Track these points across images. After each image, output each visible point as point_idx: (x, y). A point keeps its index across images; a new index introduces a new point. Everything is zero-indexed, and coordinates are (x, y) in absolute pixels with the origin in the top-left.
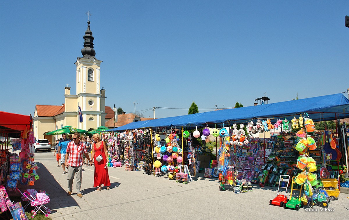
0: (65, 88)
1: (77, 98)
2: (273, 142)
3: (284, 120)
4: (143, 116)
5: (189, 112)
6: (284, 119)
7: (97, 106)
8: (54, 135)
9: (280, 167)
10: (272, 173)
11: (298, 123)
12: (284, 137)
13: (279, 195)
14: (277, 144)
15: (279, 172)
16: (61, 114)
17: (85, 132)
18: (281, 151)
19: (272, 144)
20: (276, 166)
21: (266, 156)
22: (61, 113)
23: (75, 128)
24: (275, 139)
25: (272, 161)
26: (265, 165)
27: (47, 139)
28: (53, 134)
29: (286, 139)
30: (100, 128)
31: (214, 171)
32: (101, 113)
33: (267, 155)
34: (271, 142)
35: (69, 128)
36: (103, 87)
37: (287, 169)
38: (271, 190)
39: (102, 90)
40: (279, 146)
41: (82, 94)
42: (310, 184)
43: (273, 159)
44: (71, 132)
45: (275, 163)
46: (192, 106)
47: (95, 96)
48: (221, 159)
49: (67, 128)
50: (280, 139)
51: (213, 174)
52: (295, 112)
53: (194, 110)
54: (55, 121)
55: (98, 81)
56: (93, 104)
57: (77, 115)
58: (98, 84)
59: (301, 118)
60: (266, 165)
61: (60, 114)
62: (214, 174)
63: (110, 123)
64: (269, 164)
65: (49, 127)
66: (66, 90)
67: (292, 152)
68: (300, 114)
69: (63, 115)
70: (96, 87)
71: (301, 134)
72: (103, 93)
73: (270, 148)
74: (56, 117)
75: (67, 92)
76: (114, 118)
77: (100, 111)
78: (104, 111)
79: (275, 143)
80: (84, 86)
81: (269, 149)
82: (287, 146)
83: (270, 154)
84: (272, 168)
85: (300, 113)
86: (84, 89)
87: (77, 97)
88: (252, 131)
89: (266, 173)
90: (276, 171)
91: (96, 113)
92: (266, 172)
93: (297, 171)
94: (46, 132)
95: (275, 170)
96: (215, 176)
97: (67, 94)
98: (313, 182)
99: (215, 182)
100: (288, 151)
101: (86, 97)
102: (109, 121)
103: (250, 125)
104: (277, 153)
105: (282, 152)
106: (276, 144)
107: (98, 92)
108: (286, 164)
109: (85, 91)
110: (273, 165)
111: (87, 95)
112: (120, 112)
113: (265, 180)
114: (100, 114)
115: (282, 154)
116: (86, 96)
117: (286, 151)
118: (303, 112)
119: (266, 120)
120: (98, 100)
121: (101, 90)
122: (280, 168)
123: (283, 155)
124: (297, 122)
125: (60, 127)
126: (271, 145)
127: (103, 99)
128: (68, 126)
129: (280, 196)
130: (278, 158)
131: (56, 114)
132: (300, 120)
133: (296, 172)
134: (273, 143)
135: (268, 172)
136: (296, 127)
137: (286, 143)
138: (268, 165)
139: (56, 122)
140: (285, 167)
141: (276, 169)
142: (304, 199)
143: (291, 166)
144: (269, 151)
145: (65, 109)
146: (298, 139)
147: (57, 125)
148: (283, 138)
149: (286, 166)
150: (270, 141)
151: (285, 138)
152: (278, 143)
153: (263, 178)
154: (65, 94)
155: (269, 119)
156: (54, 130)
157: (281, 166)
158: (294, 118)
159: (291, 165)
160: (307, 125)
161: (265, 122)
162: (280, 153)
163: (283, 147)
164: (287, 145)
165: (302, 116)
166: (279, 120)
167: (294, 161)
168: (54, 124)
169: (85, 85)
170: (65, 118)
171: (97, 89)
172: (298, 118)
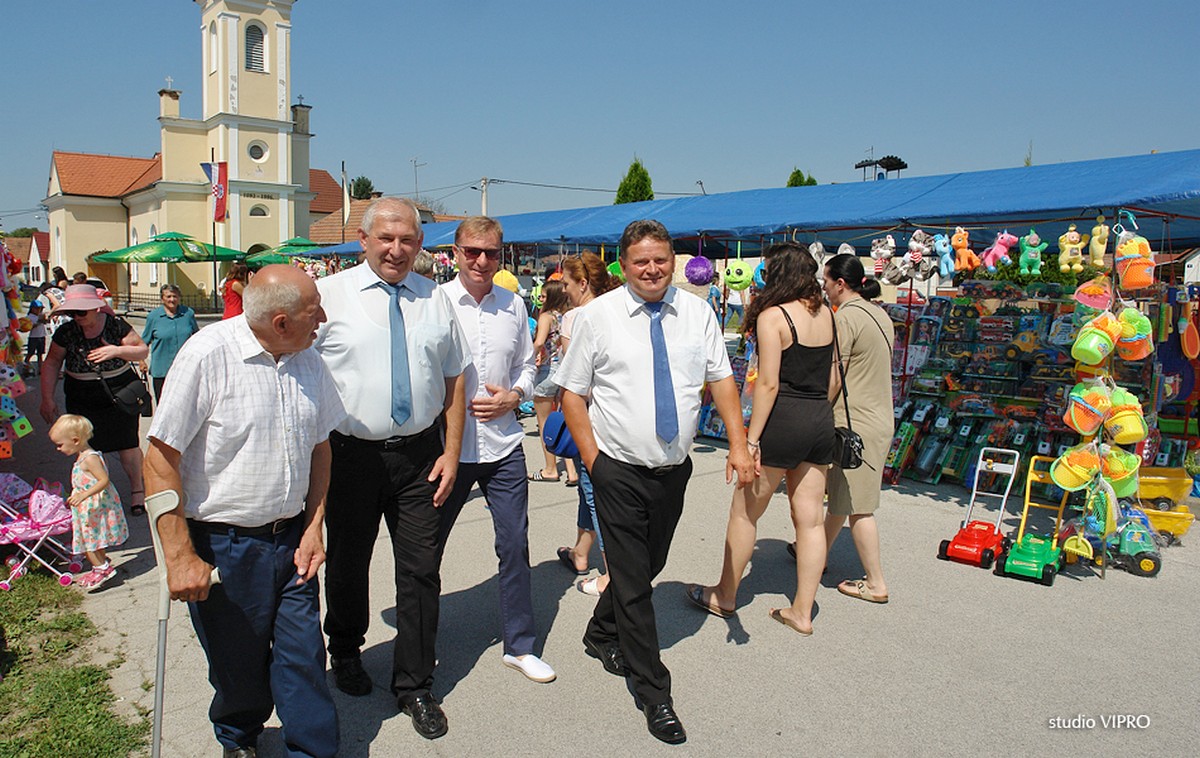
0: (162, 93)
1: (206, 132)
2: (937, 318)
3: (1027, 237)
4: (444, 211)
5: (618, 195)
6: (1029, 234)
7: (278, 164)
8: (125, 265)
9: (963, 414)
10: (929, 433)
11: (1085, 251)
12: (978, 306)
13: (974, 523)
14: (949, 330)
15: (956, 431)
16: (148, 188)
17: (238, 257)
18: (966, 353)
19: (934, 329)
20: (944, 409)
21: (908, 372)
22: (147, 185)
23: (199, 240)
24: (945, 309)
25: (932, 390)
26: (903, 403)
27: (98, 277)
28: (120, 261)
29: (984, 311)
30: (291, 245)
31: (709, 415)
32: (296, 192)
33: (911, 368)
34: (930, 320)
35: (177, 240)
36: (301, 98)
37: (989, 425)
38: (931, 496)
39: (298, 108)
40: (957, 336)
41: (226, 119)
42: (1110, 489)
43: (936, 384)
44: (187, 254)
45: (941, 398)
46: (630, 174)
47: (271, 126)
48: (753, 377)
49: (172, 240)
50: (965, 309)
51: (706, 428)
52: (1081, 206)
53: (636, 188)
54: (127, 212)
55: (282, 72)
56: (266, 156)
57: (206, 195)
58: (282, 82)
59: (1101, 231)
60: (907, 405)
61: (143, 190)
62: (709, 428)
63: (324, 230)
64: (921, 400)
65: (105, 236)
66: (165, 99)
67: (1010, 360)
68: (1101, 213)
69: (155, 194)
70: (276, 95)
71: (1096, 296)
72: (303, 120)
73: (922, 340)
74: (132, 200)
75: (168, 107)
76: (341, 210)
77: (290, 184)
78: (305, 184)
79: (944, 323)
80: (233, 89)
81: (918, 344)
82: (988, 338)
83: (922, 363)
84: (931, 416)
85: (1100, 210)
86: (232, 98)
87: (204, 129)
88: (890, 272)
89: (909, 433)
90: (944, 426)
91: (276, 191)
92: (911, 429)
93: (1026, 431)
94: (93, 252)
95: (942, 423)
96: (714, 434)
97: (169, 114)
98: (1126, 482)
99: (713, 456)
100: (994, 356)
101: (239, 129)
102: (323, 220)
103: (881, 250)
104: (952, 362)
105: (970, 359)
106: (946, 327)
107: (283, 114)
108: (985, 404)
109: (236, 106)
110: (935, 407)
111: (243, 123)
112: (363, 191)
113: (904, 457)
114: (293, 193)
115: (972, 368)
116: (241, 128)
117: (987, 356)
118: (1116, 208)
119: (951, 234)
120: (282, 143)
121: (293, 108)
122: (962, 418)
123: (975, 370)
124: (1081, 245)
125: (145, 236)
126: (929, 332)
127: (302, 138)
128: (175, 234)
129: (977, 527)
130: (954, 381)
131: (132, 189)
132: (1095, 239)
133: (1023, 436)
134: (936, 324)
135: (915, 431)
136: (1074, 267)
137: (988, 325)
138: (914, 403)
139: (131, 218)
140: (981, 415)
141: (947, 420)
142: (1080, 543)
143: (1000, 413)
144: (919, 352)
145: (161, 170)
146: (1082, 315)
147: (134, 229)
148: (974, 309)
149: (984, 413)
150: (925, 314)
151: (983, 307)
152: (956, 323)
153: (897, 453)
154: (162, 115)
155: (962, 230)
156: (126, 246)
157: (967, 410)
158: (1072, 228)
159: (1003, 408)
160: (1126, 260)
161: (946, 239)
162: (963, 362)
163: (973, 342)
164: (989, 333)
165: (1105, 224)
166: (1006, 236)
167: (1014, 395)
168: (125, 224)
169: (236, 85)
170: (164, 203)
171: (279, 103)
172: (1085, 232)
